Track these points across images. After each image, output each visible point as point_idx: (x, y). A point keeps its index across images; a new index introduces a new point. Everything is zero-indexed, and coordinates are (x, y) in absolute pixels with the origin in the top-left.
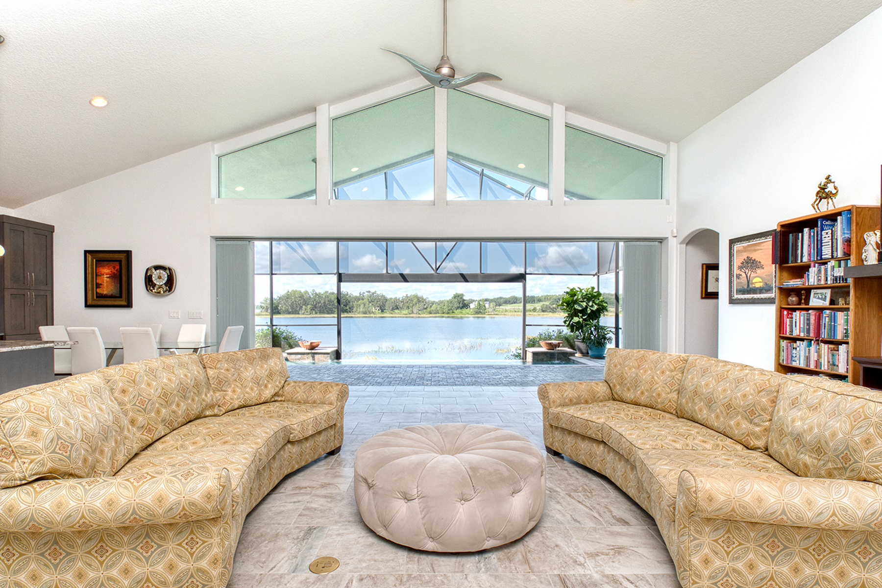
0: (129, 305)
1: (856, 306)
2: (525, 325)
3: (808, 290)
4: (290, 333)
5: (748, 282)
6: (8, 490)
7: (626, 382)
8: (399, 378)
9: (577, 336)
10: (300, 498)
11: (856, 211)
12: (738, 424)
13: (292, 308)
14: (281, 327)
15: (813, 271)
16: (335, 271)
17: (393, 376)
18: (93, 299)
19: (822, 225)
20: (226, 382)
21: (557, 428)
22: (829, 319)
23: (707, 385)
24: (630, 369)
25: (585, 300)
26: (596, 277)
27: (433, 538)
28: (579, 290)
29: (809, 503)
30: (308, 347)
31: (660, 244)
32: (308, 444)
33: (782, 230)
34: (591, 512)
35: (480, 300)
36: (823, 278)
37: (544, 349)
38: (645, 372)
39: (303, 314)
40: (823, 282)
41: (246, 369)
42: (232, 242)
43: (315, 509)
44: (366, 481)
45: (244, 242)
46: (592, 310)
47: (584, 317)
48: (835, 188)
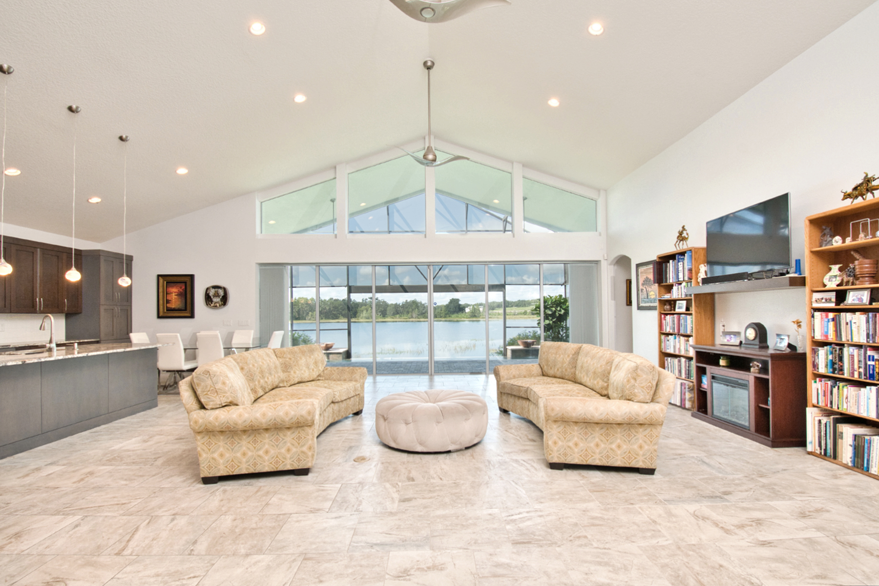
0: (192, 316)
1: (696, 312)
2: (505, 327)
3: (675, 301)
4: (307, 336)
5: (647, 295)
6: (213, 410)
7: (549, 363)
8: (400, 370)
9: (549, 336)
10: (341, 435)
11: (694, 251)
12: (598, 383)
13: (299, 314)
14: (300, 332)
15: (675, 288)
16: (346, 284)
17: (396, 370)
18: (164, 312)
19: (678, 259)
20: (290, 366)
21: (504, 393)
22: (684, 321)
23: (587, 362)
24: (552, 355)
25: (554, 306)
26: (563, 286)
27: (421, 444)
28: (549, 297)
29: (596, 409)
30: (324, 348)
31: (596, 265)
32: (343, 405)
33: (660, 260)
34: (516, 437)
35: (475, 305)
36: (680, 294)
37: (521, 347)
38: (560, 356)
39: (310, 320)
40: (680, 296)
41: (301, 358)
42: (272, 267)
43: (352, 439)
44: (383, 416)
45: (281, 267)
46: (560, 315)
47: (554, 320)
48: (687, 234)
